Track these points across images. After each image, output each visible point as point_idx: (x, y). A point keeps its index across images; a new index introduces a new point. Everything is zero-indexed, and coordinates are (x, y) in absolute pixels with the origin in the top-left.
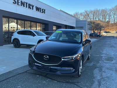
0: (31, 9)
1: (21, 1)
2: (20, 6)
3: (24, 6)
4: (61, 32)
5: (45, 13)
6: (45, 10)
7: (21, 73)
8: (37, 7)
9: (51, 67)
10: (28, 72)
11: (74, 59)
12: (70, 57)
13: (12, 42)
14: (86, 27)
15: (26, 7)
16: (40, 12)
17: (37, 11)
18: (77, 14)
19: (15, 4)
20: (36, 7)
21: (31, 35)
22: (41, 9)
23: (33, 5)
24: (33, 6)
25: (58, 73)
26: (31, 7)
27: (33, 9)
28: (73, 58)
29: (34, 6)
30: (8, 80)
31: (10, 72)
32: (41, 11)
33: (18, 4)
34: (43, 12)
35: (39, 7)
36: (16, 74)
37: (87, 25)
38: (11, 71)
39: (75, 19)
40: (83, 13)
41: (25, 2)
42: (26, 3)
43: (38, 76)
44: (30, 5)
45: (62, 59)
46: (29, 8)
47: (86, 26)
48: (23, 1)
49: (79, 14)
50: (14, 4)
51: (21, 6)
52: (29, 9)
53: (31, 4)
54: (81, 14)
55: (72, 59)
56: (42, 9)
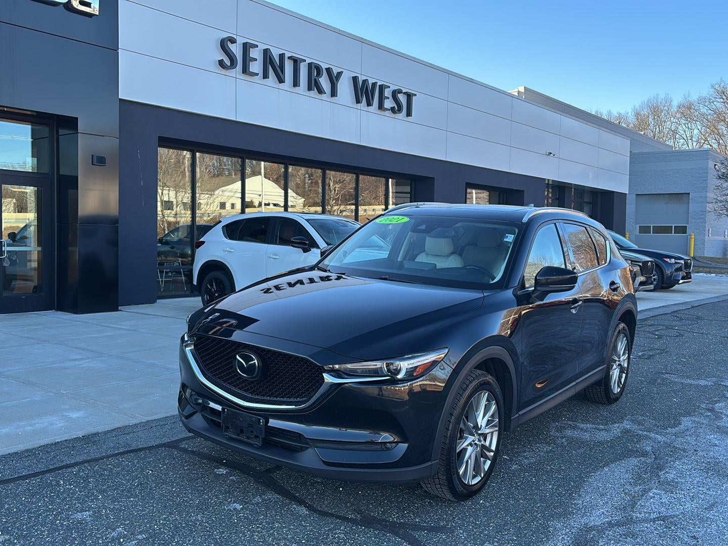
0: (320, 91)
1: (266, 52)
2: (258, 79)
3: (281, 80)
4: (406, 219)
5: (409, 114)
6: (409, 96)
7: (140, 450)
8: (361, 79)
9: (273, 423)
10: (184, 445)
11: (403, 381)
12: (378, 364)
13: (195, 283)
14: (711, 195)
15: (296, 83)
16: (381, 107)
17: (358, 101)
18: (656, 111)
19: (232, 73)
20: (355, 79)
21: (292, 244)
22: (387, 93)
23: (335, 71)
24: (334, 79)
25: (310, 458)
26: (324, 82)
27: (334, 93)
28: (400, 376)
29: (340, 74)
30: (50, 477)
31: (89, 439)
32: (389, 104)
33: (245, 70)
34: (400, 109)
35: (371, 81)
36: (109, 453)
37: (713, 182)
38: (97, 434)
39: (623, 146)
40: (702, 101)
41: (287, 55)
42: (296, 62)
43: (222, 471)
44: (318, 69)
45: (328, 378)
46: (310, 89)
47: (705, 189)
48: (275, 53)
49: (675, 109)
50: (223, 71)
51: (266, 76)
52: (314, 93)
53: (324, 66)
54: (687, 111)
55: (394, 382)
56: (395, 94)
